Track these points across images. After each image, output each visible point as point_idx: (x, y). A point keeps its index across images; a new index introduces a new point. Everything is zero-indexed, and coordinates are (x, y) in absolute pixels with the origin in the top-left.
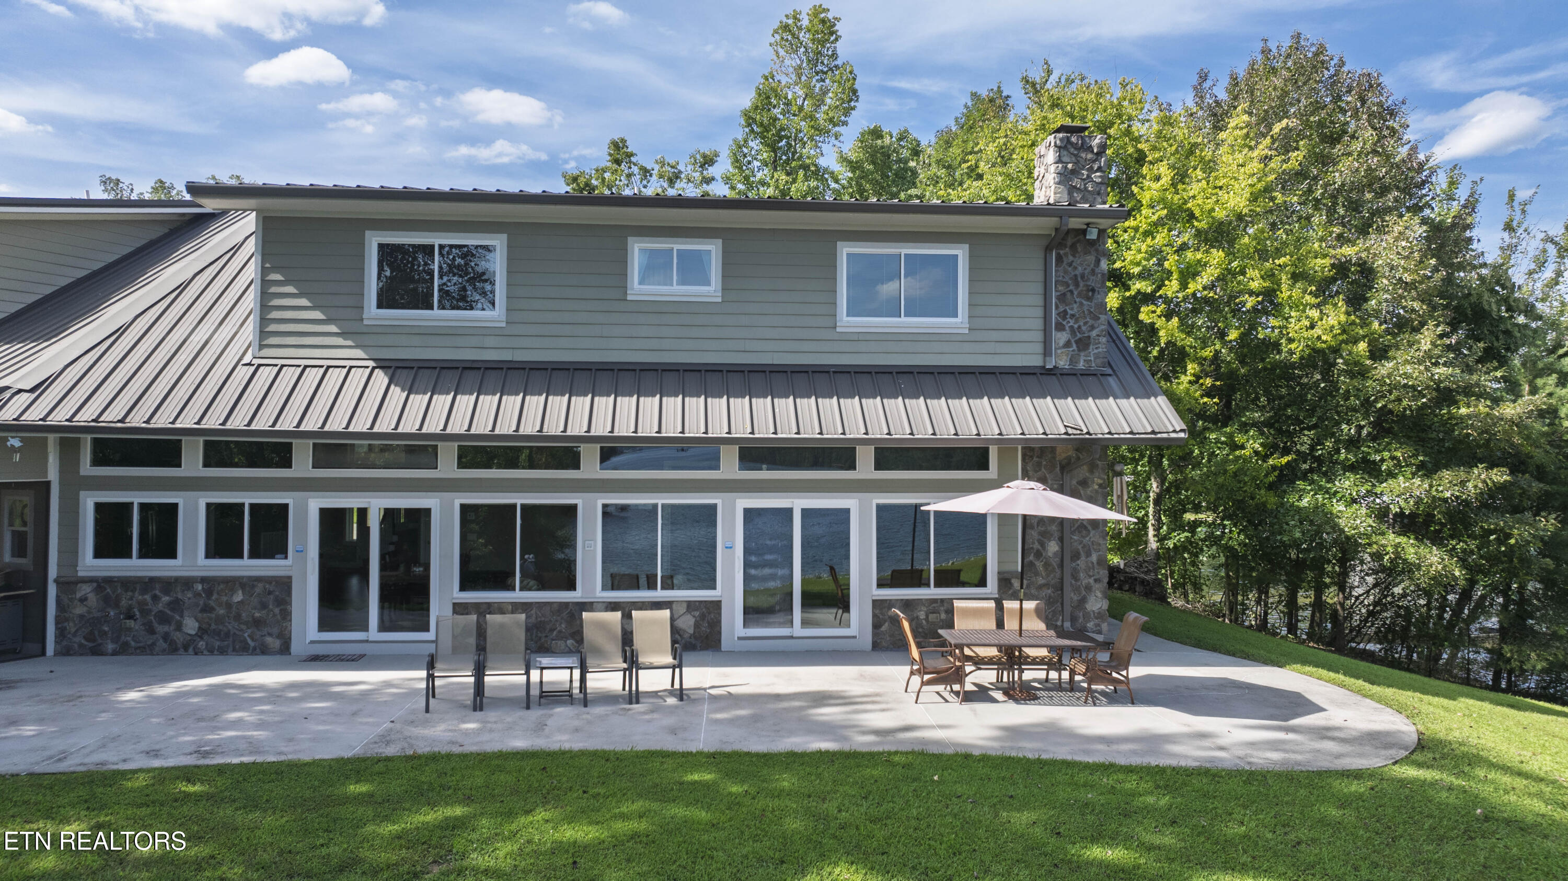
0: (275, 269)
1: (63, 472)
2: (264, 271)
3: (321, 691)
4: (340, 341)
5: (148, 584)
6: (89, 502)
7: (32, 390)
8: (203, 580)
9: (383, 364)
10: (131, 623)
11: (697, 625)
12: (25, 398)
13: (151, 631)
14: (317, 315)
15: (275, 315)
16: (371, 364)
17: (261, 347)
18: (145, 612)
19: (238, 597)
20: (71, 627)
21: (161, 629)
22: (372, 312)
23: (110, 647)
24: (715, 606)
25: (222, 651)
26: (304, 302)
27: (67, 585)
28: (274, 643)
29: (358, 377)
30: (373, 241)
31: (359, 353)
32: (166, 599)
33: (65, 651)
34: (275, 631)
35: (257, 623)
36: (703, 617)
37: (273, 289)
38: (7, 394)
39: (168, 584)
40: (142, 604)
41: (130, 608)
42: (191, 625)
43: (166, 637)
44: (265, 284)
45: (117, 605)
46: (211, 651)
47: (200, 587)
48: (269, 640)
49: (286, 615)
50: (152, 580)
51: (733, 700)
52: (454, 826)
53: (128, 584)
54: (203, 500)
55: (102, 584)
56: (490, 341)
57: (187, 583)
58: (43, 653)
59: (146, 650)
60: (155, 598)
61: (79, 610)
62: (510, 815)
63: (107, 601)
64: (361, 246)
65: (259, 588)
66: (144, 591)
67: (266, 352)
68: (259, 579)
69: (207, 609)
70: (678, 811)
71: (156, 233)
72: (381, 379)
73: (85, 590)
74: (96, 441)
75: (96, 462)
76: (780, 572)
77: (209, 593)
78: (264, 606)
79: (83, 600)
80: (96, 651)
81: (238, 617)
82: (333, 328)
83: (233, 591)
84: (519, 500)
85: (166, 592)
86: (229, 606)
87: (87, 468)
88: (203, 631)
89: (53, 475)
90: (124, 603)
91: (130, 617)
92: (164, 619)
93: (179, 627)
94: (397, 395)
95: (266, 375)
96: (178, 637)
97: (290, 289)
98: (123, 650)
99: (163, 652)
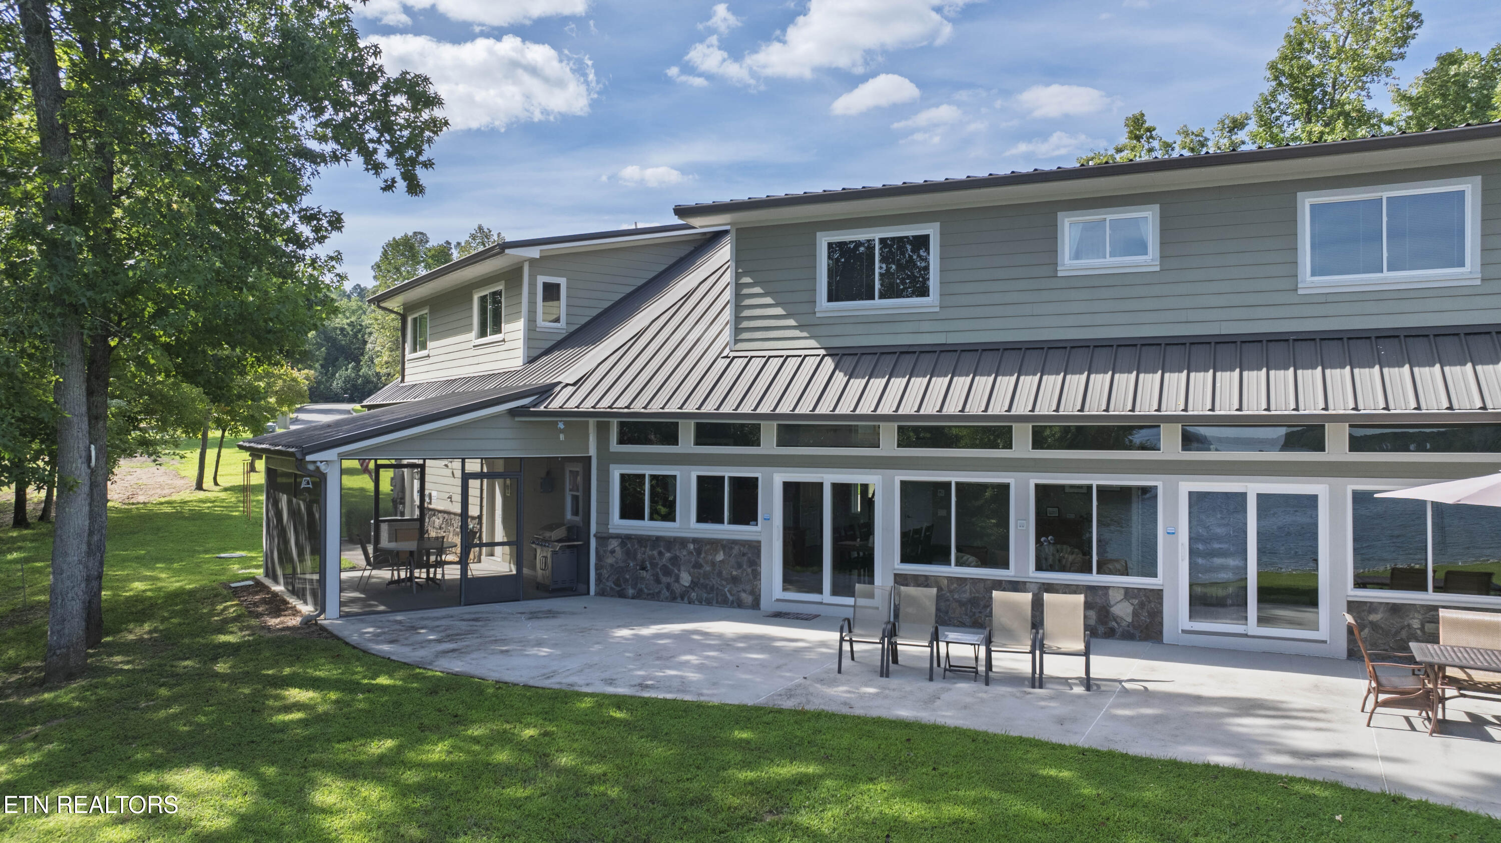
0: (746, 273)
1: (599, 449)
2: (738, 276)
3: (763, 643)
4: (797, 333)
5: (656, 541)
6: (616, 473)
7: (574, 384)
8: (695, 541)
9: (832, 352)
10: (644, 573)
11: (1135, 614)
12: (570, 389)
13: (658, 581)
14: (779, 311)
15: (747, 313)
16: (822, 352)
17: (736, 341)
18: (654, 565)
19: (720, 557)
20: (604, 572)
21: (665, 580)
22: (823, 305)
23: (631, 592)
24: (1157, 595)
25: (709, 603)
26: (768, 300)
27: (603, 539)
28: (747, 598)
29: (811, 363)
30: (823, 240)
31: (813, 343)
32: (668, 555)
33: (601, 593)
34: (748, 588)
35: (735, 580)
36: (1142, 605)
37: (745, 291)
38: (558, 388)
39: (670, 543)
40: (652, 558)
41: (643, 561)
42: (686, 579)
43: (668, 586)
44: (738, 286)
45: (635, 559)
46: (701, 602)
47: (691, 547)
48: (743, 595)
49: (756, 575)
50: (658, 539)
51: (1147, 696)
52: (802, 781)
53: (643, 541)
54: (695, 473)
55: (625, 539)
56: (926, 326)
57: (682, 542)
58: (588, 593)
59: (654, 596)
60: (661, 554)
61: (610, 560)
62: (853, 780)
63: (629, 554)
64: (813, 244)
65: (736, 550)
66: (653, 548)
67: (740, 346)
68: (735, 542)
69: (697, 565)
70: (1016, 805)
71: (683, 251)
72: (829, 363)
73: (614, 544)
74: (622, 425)
75: (621, 442)
76: (1232, 562)
77: (699, 552)
78: (739, 566)
79: (613, 552)
80: (622, 595)
81: (720, 574)
82: (792, 322)
83: (716, 551)
84: (954, 478)
85: (669, 550)
86: (713, 564)
87: (614, 446)
88: (694, 584)
89: (592, 452)
90: (639, 556)
91: (643, 568)
92: (667, 572)
93: (677, 580)
94: (840, 378)
95: (738, 364)
96: (676, 587)
97: (758, 290)
98: (639, 595)
99: (667, 600)
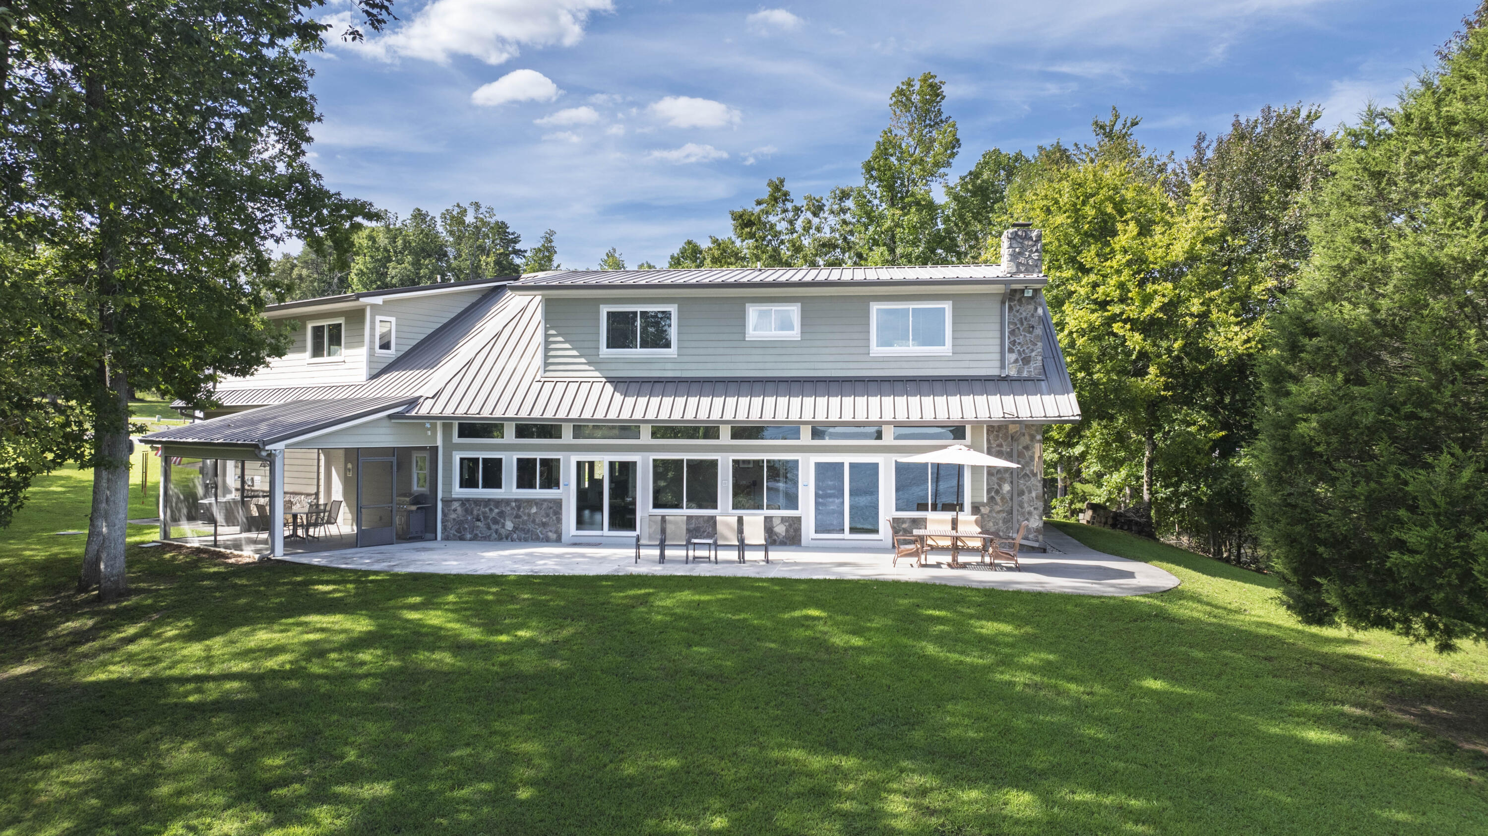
0: (552, 328)
1: (444, 441)
2: (546, 329)
3: (583, 556)
4: (587, 367)
5: (487, 502)
6: (457, 457)
7: (433, 397)
8: (516, 500)
9: (610, 380)
10: (479, 523)
11: (787, 531)
12: (430, 402)
13: (489, 528)
14: (575, 353)
15: (552, 353)
16: (604, 380)
17: (545, 371)
18: (486, 518)
19: (534, 510)
20: (449, 525)
21: (494, 527)
22: (605, 351)
23: (469, 536)
24: (799, 519)
25: (526, 540)
26: (567, 346)
27: (447, 502)
28: (552, 536)
29: (597, 387)
30: (604, 310)
31: (597, 374)
32: (496, 511)
33: (446, 538)
34: (554, 529)
35: (544, 525)
36: (790, 526)
37: (551, 339)
38: (421, 400)
39: (498, 503)
40: (484, 513)
41: (478, 515)
42: (509, 525)
43: (496, 531)
44: (547, 336)
45: (472, 513)
46: (520, 540)
47: (514, 504)
48: (550, 534)
49: (559, 520)
50: (489, 500)
53: (477, 502)
54: (516, 456)
55: (464, 502)
56: (669, 366)
57: (507, 502)
58: (436, 539)
59: (486, 538)
60: (491, 510)
61: (453, 516)
63: (467, 511)
64: (598, 313)
65: (545, 505)
66: (485, 506)
67: (548, 374)
68: (545, 500)
69: (517, 516)
72: (609, 388)
73: (456, 505)
74: (460, 424)
75: (460, 436)
77: (519, 508)
78: (548, 515)
79: (455, 510)
80: (462, 539)
81: (534, 521)
82: (583, 360)
83: (531, 507)
84: (685, 456)
85: (497, 507)
86: (529, 515)
87: (456, 439)
88: (516, 529)
89: (439, 443)
90: (475, 512)
91: (479, 520)
92: (496, 522)
93: (503, 526)
94: (618, 397)
95: (548, 387)
96: (503, 531)
97: (560, 339)
98: (475, 538)
99: (495, 540)
